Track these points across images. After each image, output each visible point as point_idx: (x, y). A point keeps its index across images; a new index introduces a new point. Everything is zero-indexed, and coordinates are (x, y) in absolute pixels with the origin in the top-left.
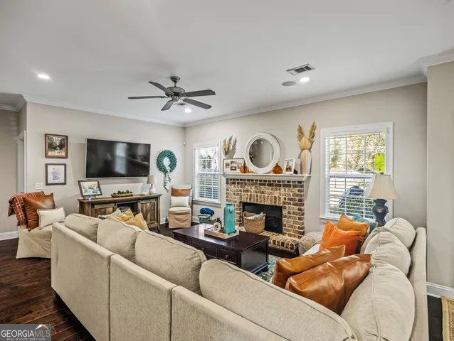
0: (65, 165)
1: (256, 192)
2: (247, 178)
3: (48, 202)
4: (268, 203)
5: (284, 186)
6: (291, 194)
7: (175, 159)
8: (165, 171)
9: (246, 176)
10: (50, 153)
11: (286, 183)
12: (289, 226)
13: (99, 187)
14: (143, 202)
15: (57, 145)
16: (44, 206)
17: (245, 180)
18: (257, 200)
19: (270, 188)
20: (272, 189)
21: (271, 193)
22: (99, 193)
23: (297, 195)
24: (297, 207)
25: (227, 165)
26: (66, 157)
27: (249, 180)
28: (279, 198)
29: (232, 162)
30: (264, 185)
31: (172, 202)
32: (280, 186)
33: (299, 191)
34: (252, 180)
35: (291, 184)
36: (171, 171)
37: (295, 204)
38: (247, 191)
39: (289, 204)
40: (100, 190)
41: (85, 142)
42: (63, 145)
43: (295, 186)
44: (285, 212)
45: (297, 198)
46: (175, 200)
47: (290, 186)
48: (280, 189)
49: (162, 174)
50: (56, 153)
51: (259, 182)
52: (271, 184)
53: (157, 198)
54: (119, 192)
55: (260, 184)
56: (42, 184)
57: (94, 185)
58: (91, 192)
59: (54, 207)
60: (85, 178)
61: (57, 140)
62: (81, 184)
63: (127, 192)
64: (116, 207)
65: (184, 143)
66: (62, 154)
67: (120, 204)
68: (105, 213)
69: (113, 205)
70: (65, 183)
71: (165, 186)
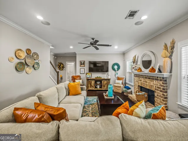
0: (84, 69)
1: (144, 81)
2: (140, 74)
3: (79, 78)
4: (148, 88)
5: (156, 79)
6: (159, 84)
7: (120, 66)
8: (115, 71)
9: (140, 73)
10: (81, 66)
11: (156, 78)
12: (158, 103)
13: (91, 75)
14: (104, 81)
15: (82, 64)
16: (77, 79)
17: (140, 75)
18: (144, 85)
19: (149, 80)
20: (150, 80)
21: (149, 83)
22: (91, 77)
23: (162, 86)
24: (162, 93)
25: (133, 68)
26: (85, 67)
27: (141, 75)
28: (153, 86)
29: (135, 67)
30: (147, 78)
31: (116, 82)
32: (153, 79)
33: (163, 83)
34: (142, 75)
35: (159, 78)
36: (117, 70)
37: (161, 91)
38: (141, 81)
39: (158, 90)
41: (88, 62)
42: (84, 64)
43: (161, 80)
44: (156, 94)
45: (162, 88)
46: (117, 81)
47: (158, 80)
48: (153, 81)
49: (114, 72)
50: (82, 66)
51: (145, 77)
52: (150, 78)
53: (109, 80)
54: (97, 77)
55: (145, 78)
56: (79, 73)
57: (90, 74)
58: (89, 76)
59: (80, 79)
60: (88, 72)
61: (82, 62)
62: (87, 74)
63: (100, 77)
64: (95, 81)
65: (124, 60)
66: (84, 66)
67: (96, 81)
68: (91, 83)
69: (94, 81)
70: (84, 74)
71: (115, 76)
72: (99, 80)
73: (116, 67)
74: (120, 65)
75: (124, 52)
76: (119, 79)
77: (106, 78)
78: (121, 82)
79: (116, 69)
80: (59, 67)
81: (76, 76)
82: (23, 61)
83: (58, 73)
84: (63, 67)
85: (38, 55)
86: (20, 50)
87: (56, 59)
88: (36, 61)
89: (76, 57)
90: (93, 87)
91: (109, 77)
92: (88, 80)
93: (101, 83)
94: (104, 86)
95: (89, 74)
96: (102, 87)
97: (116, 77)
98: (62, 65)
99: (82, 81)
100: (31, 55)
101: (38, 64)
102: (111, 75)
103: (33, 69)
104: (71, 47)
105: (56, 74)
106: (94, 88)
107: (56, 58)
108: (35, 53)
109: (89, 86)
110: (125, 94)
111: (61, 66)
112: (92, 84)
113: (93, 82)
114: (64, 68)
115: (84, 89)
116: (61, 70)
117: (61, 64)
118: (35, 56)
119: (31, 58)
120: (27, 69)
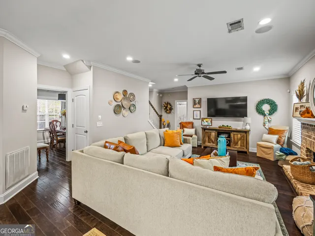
0: (200, 111)
3: (190, 125)
7: (276, 105)
8: (265, 115)
10: (195, 106)
13: (211, 122)
14: (235, 133)
15: (197, 103)
16: (188, 127)
22: (211, 124)
26: (201, 107)
27: (311, 126)
29: (301, 107)
34: (313, 126)
40: (212, 123)
41: (206, 100)
42: (200, 103)
46: (266, 136)
49: (262, 117)
50: (197, 106)
53: (246, 132)
54: (223, 126)
56: (192, 118)
57: (209, 121)
58: (206, 124)
59: (193, 128)
60: (206, 117)
61: (197, 101)
62: (203, 120)
63: (227, 126)
64: (217, 133)
65: (289, 91)
66: (199, 106)
67: (220, 132)
68: (210, 135)
69: (215, 131)
70: (200, 119)
71: (264, 125)
72: (226, 130)
73: (266, 108)
74: (277, 103)
75: (287, 74)
76: (271, 132)
77: (239, 128)
78: (274, 138)
79: (267, 112)
80: (165, 109)
81: (186, 123)
82: (120, 104)
83: (160, 117)
84: (171, 109)
85: (134, 96)
86: (117, 92)
87: (162, 97)
88: (132, 103)
89: (186, 92)
90: (213, 143)
91: (248, 127)
92: (204, 129)
93: (229, 137)
94: (236, 144)
95: (207, 120)
96: (232, 144)
97: (267, 128)
98: (169, 106)
99: (196, 131)
100: (128, 96)
101: (134, 105)
102: (253, 122)
103: (129, 112)
104: (176, 80)
105: (158, 118)
106: (215, 145)
107: (161, 95)
108: (132, 94)
109: (207, 139)
110: (279, 163)
111: (168, 108)
112: (212, 137)
113: (213, 134)
114: (173, 111)
115: (188, 142)
116: (168, 113)
117: (168, 103)
118: (132, 97)
119: (127, 99)
120: (123, 111)
